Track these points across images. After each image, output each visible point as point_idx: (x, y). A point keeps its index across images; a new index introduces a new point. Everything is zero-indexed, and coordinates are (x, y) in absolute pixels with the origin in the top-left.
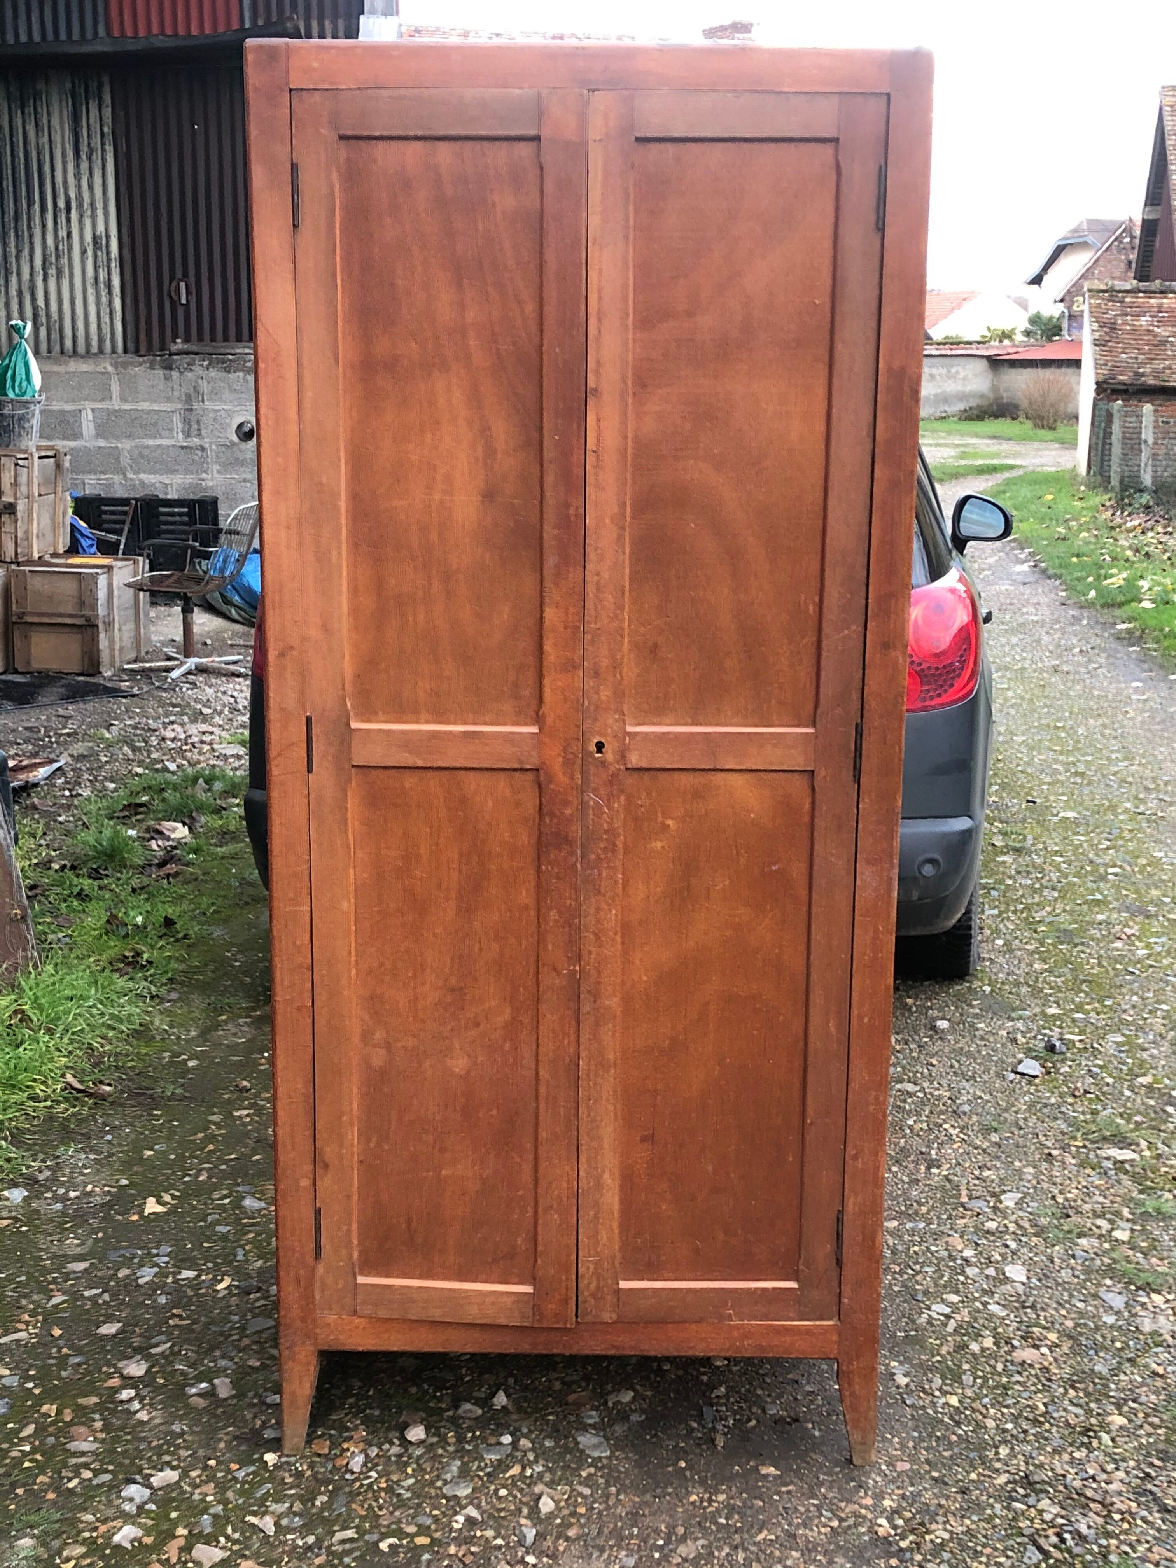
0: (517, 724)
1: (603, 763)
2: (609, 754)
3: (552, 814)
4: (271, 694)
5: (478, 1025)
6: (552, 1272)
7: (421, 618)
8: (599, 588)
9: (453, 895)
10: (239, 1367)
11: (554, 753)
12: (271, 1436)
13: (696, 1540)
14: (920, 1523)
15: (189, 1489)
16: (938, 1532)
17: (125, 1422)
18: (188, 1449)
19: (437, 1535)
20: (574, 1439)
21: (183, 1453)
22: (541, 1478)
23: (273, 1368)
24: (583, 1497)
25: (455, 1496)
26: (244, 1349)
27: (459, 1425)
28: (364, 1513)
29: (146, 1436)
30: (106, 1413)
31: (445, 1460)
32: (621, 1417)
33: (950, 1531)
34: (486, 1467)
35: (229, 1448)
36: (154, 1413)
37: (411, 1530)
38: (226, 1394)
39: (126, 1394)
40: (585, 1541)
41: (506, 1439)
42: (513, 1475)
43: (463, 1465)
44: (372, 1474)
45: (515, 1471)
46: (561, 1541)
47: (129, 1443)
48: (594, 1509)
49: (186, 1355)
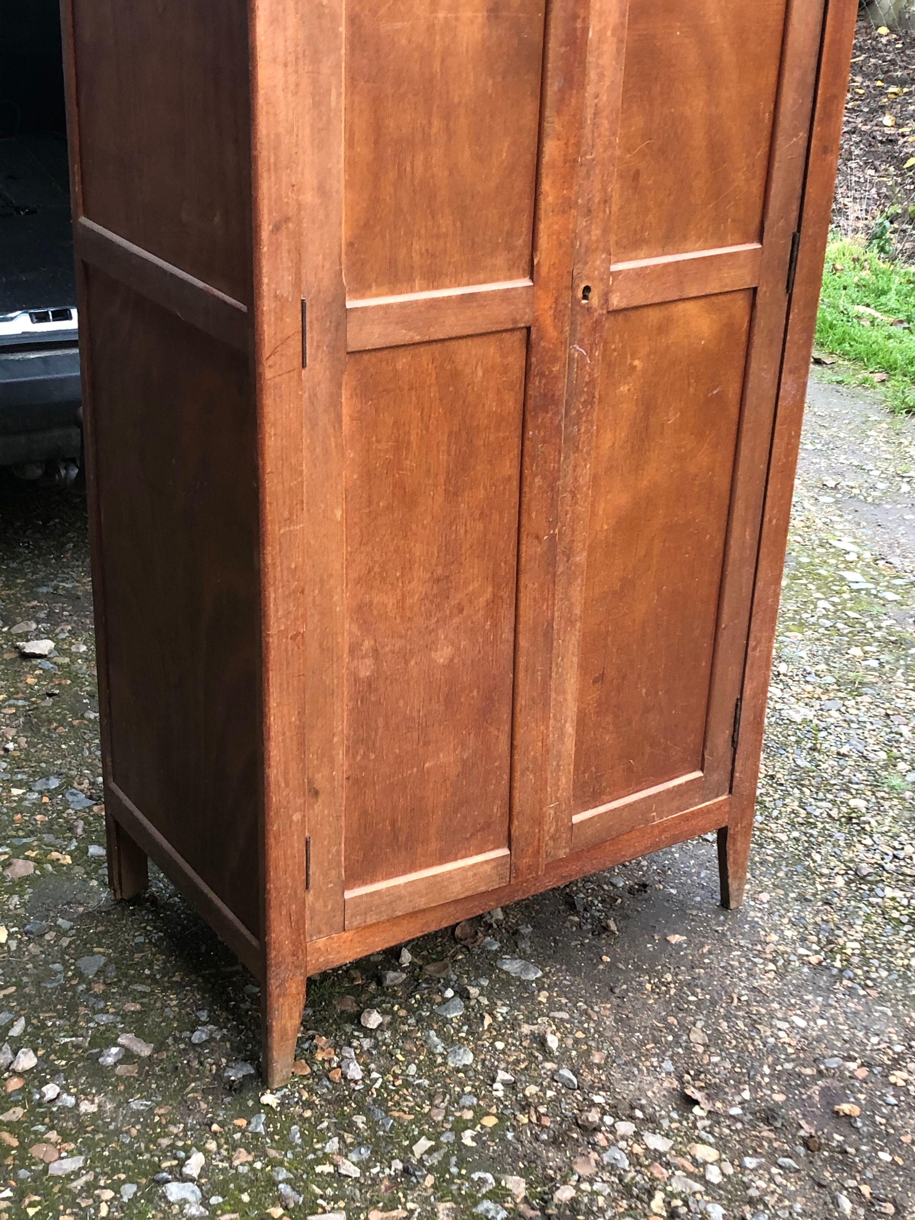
0: (510, 279)
1: (589, 310)
2: (595, 300)
3: (542, 374)
4: (265, 280)
5: (461, 611)
6: (527, 828)
7: (419, 165)
8: (596, 114)
9: (442, 478)
10: (124, 1016)
11: (546, 307)
12: (240, 1075)
13: (694, 1024)
14: (830, 942)
15: (226, 1164)
16: (849, 945)
17: (78, 1121)
18: (175, 1123)
19: (494, 1110)
20: (501, 970)
21: (174, 1129)
22: (516, 1019)
23: (158, 1005)
24: (568, 1021)
25: (465, 1065)
26: (105, 996)
27: (394, 996)
28: (412, 1117)
29: (116, 1126)
30: (47, 1120)
31: (419, 1034)
32: (513, 934)
33: (856, 940)
34: (461, 1027)
35: (214, 1106)
36: (97, 1101)
37: (468, 1115)
38: (145, 1050)
39: (51, 1091)
40: (614, 1062)
41: (449, 993)
42: (490, 1025)
43: (438, 1034)
44: (375, 1075)
45: (488, 1020)
46: (596, 1071)
47: (107, 1141)
48: (588, 1029)
49: (54, 1024)
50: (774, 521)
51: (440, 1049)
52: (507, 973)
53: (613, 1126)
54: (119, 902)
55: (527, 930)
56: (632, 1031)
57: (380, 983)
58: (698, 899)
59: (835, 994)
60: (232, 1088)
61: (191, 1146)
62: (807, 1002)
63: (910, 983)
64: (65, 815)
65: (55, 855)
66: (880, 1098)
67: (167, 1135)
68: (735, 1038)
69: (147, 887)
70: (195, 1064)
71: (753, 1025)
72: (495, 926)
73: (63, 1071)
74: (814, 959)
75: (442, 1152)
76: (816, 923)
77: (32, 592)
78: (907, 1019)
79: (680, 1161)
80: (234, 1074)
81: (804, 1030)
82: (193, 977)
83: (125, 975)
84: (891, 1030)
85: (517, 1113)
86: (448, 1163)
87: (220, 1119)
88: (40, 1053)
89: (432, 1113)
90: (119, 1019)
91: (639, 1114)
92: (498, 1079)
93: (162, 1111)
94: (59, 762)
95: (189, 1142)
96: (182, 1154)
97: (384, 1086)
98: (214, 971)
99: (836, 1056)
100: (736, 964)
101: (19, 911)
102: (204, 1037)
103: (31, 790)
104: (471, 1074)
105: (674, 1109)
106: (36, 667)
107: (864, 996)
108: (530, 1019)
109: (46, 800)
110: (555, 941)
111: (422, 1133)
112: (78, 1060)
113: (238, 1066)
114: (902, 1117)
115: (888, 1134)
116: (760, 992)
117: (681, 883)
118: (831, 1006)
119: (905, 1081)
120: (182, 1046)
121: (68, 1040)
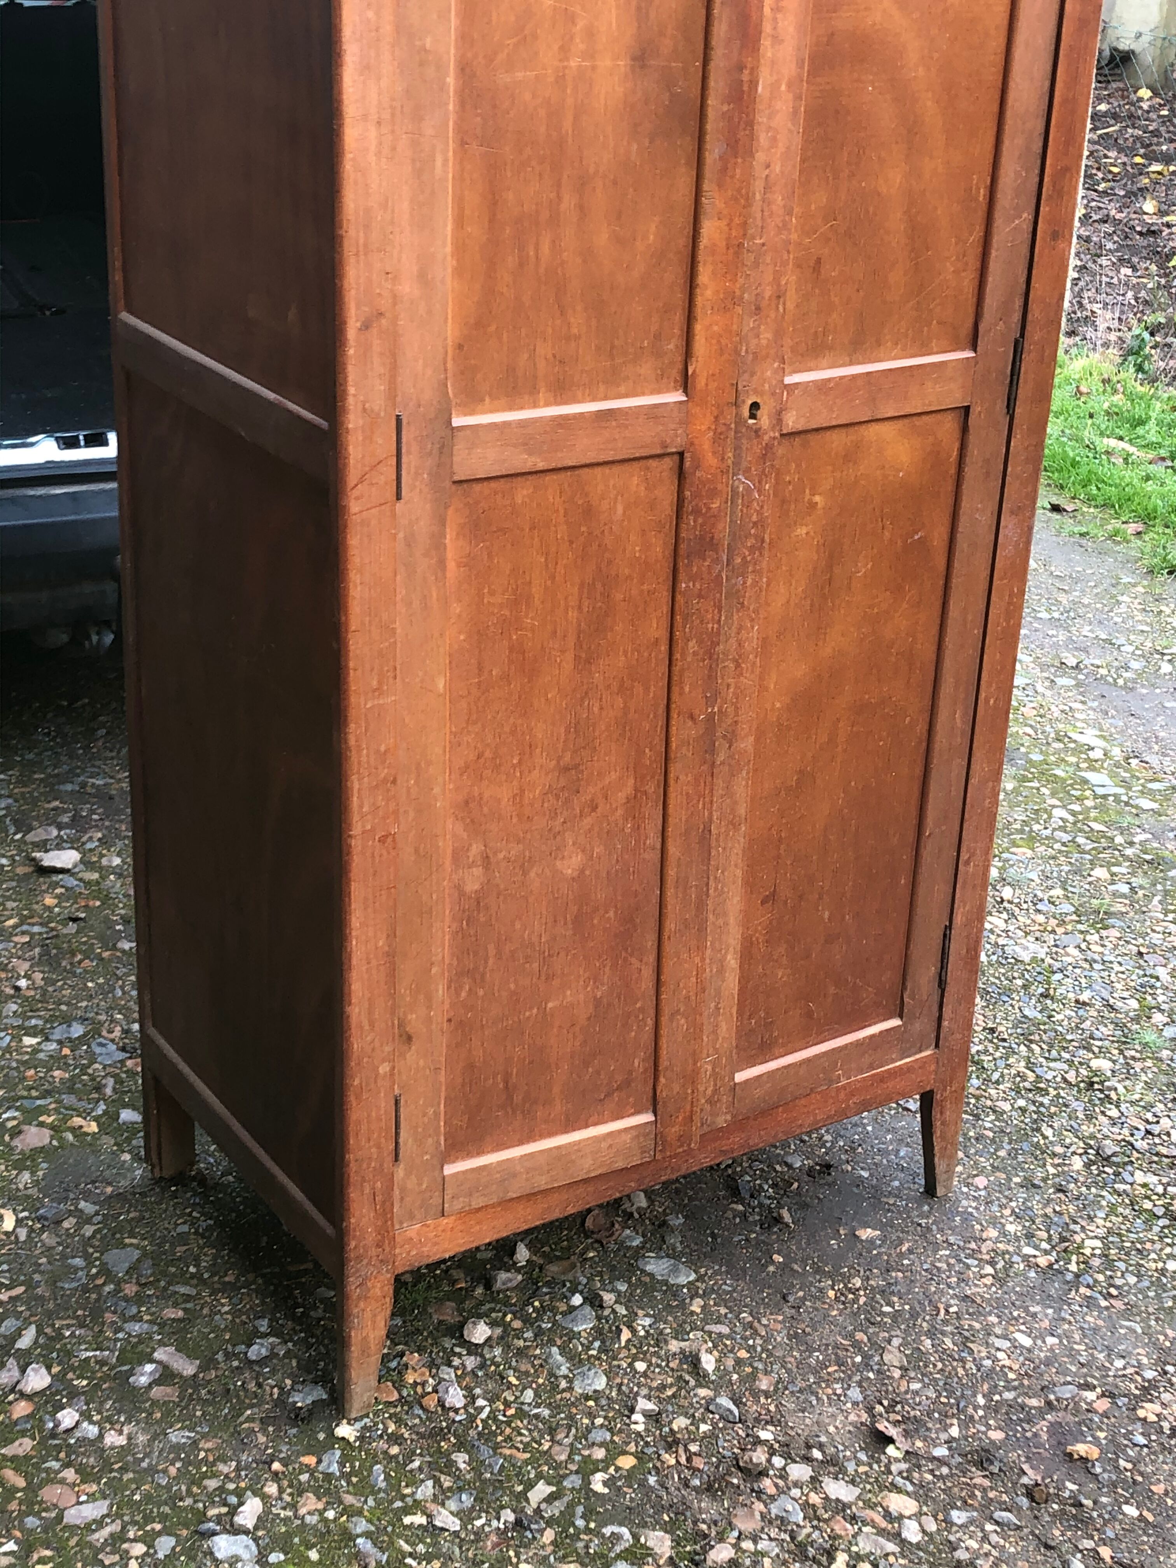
0: (659, 392)
1: (757, 432)
2: (764, 419)
3: (697, 512)
4: (351, 390)
5: (594, 808)
6: (676, 1088)
7: (546, 248)
8: (767, 188)
9: (571, 641)
10: (162, 1325)
11: (704, 427)
12: (309, 1401)
13: (889, 1342)
14: (1063, 1240)
15: (290, 1513)
16: (1088, 1243)
17: (101, 1457)
18: (224, 1460)
19: (632, 1448)
20: (643, 1271)
21: (223, 1468)
22: (661, 1333)
23: (205, 1311)
24: (728, 1337)
25: (595, 1391)
26: (139, 1299)
27: (506, 1303)
28: (528, 1455)
29: (150, 1464)
30: (62, 1455)
31: (538, 1352)
32: (660, 1226)
33: (1096, 1237)
34: (592, 1343)
35: (275, 1439)
36: (126, 1430)
37: (600, 1454)
38: (188, 1368)
39: (68, 1417)
40: (786, 1388)
41: (577, 1300)
42: (629, 1341)
43: (563, 1350)
44: (480, 1402)
45: (626, 1335)
46: (763, 1400)
47: (139, 1483)
48: (754, 1347)
49: (73, 1335)
50: (992, 702)
51: (564, 1370)
52: (651, 1275)
53: (784, 1469)
54: (158, 1181)
55: (677, 1221)
56: (810, 1350)
57: (488, 1286)
58: (897, 1183)
59: (1069, 1304)
60: (298, 1417)
61: (246, 1489)
62: (1034, 1315)
63: (1165, 1291)
64: (90, 1071)
65: (77, 1121)
66: (1125, 1436)
67: (214, 1475)
68: (941, 1360)
69: (192, 1163)
70: (252, 1386)
71: (965, 1343)
72: (636, 1216)
73: (84, 1393)
74: (1043, 1261)
75: (566, 1499)
76: (1046, 1215)
77: (52, 790)
78: (1162, 1338)
79: (869, 1514)
80: (301, 1400)
81: (1029, 1350)
82: (251, 1277)
83: (164, 1274)
84: (1140, 1351)
85: (662, 1452)
86: (573, 1515)
87: (282, 1455)
88: (55, 1370)
89: (553, 1452)
90: (155, 1328)
91: (817, 1454)
92: (637, 1409)
93: (209, 1445)
94: (84, 1004)
95: (243, 1485)
96: (233, 1500)
97: (492, 1416)
98: (277, 1270)
99: (1069, 1383)
100: (944, 1266)
101: (30, 1192)
102: (264, 1352)
103: (47, 1039)
104: (604, 1402)
105: (862, 1449)
106: (56, 885)
107: (1107, 1308)
108: (680, 1334)
109: (66, 1051)
110: (713, 1236)
111: (540, 1476)
112: (103, 1380)
113: (306, 1389)
114: (1152, 1461)
115: (1135, 1482)
116: (973, 1301)
117: (875, 1164)
118: (1064, 1319)
119: (1157, 1415)
120: (235, 1363)
121: (91, 1354)
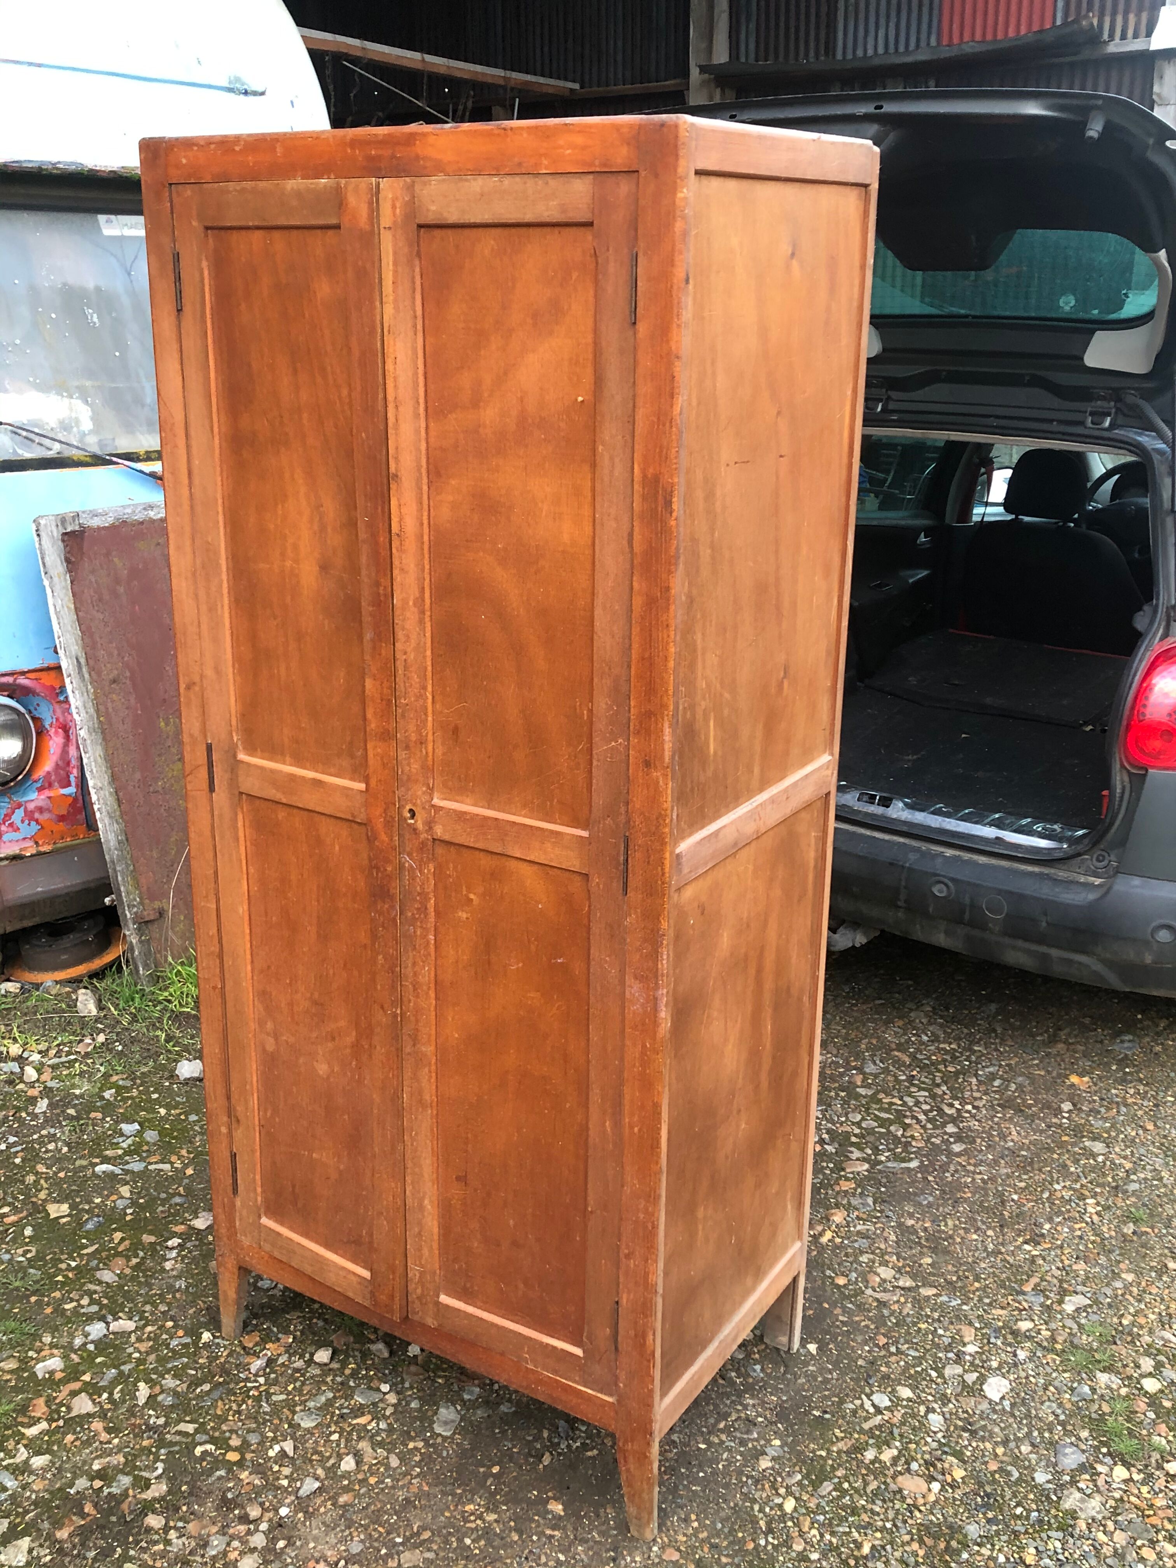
0: (350, 779)
1: (415, 829)
2: (419, 822)
3: (378, 869)
5: (333, 1039)
9: (314, 921)
11: (378, 813)
13: (428, 1551)
17: (154, 1266)
19: (249, 1455)
20: (438, 1409)
25: (299, 1426)
29: (154, 1283)
31: (325, 1388)
32: (494, 1402)
34: (347, 1408)
37: (235, 1442)
41: (385, 1388)
42: (358, 1424)
43: (330, 1399)
44: (262, 1380)
45: (363, 1420)
46: (325, 1503)
48: (383, 1483)
52: (436, 1414)
56: (398, 1513)
61: (146, 1319)
75: (184, 1440)
85: (249, 1470)
87: (180, 1323)
110: (504, 1431)
